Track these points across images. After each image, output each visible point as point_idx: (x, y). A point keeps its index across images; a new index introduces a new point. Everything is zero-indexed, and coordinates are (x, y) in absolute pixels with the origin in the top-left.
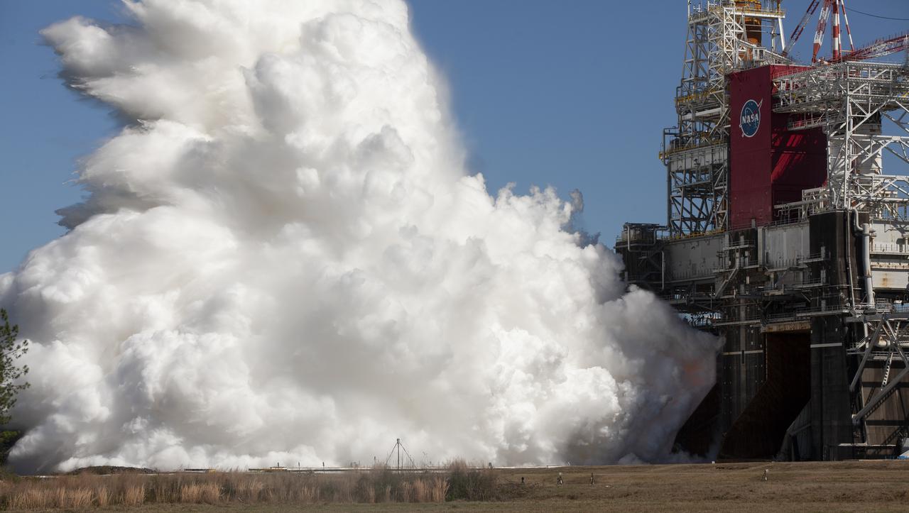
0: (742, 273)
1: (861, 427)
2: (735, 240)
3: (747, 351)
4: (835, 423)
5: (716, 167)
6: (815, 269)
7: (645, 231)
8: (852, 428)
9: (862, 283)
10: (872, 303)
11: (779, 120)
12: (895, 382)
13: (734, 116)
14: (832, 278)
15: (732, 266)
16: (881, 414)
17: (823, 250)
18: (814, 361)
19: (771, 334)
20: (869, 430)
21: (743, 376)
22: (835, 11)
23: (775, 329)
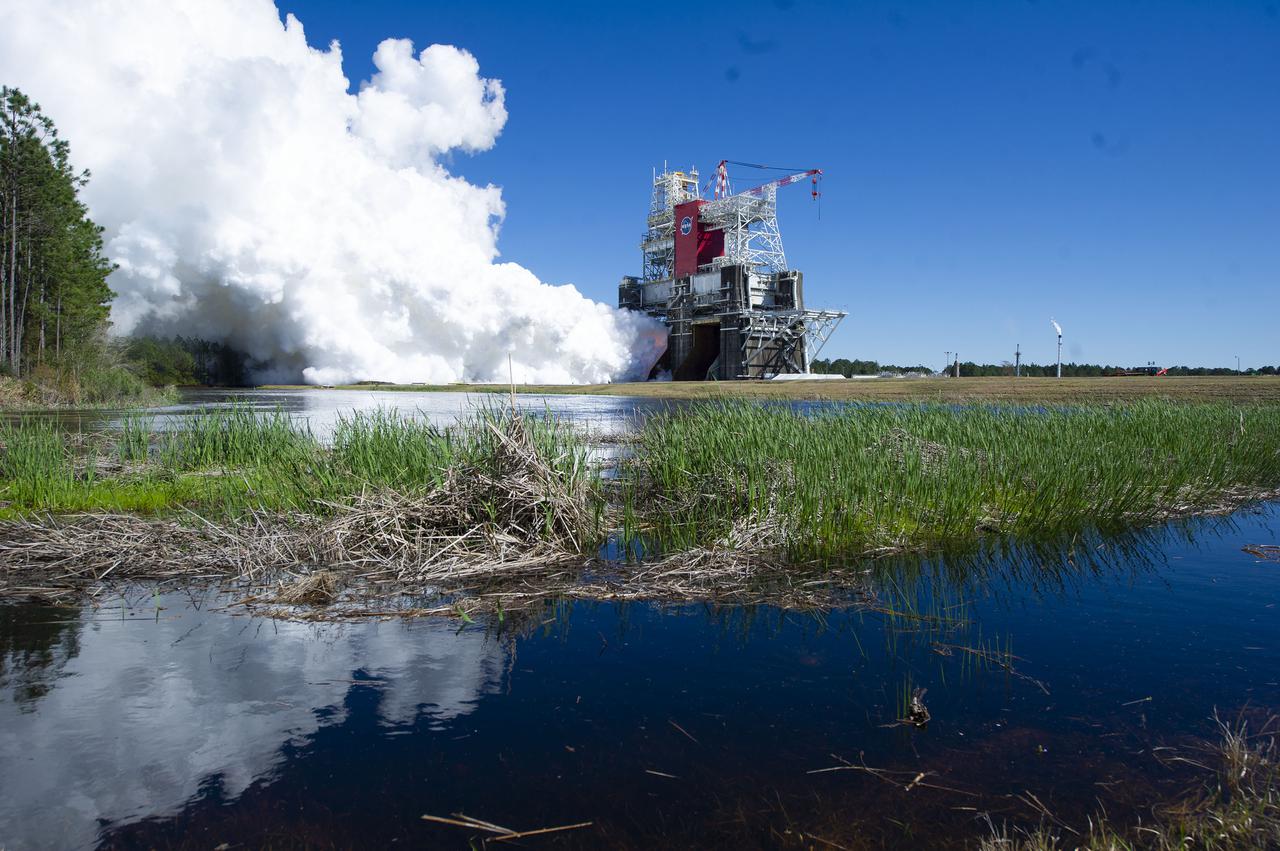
0: (682, 297)
1: (747, 367)
2: (678, 282)
3: (683, 333)
4: (733, 366)
5: (667, 249)
6: (724, 293)
7: (633, 280)
8: (742, 368)
9: (747, 300)
10: (751, 309)
11: (701, 227)
12: (765, 346)
13: (677, 225)
14: (733, 296)
15: (677, 293)
16: (754, 362)
17: (728, 283)
18: (722, 336)
19: (697, 325)
20: (750, 369)
21: (681, 345)
22: (723, 178)
23: (699, 323)
